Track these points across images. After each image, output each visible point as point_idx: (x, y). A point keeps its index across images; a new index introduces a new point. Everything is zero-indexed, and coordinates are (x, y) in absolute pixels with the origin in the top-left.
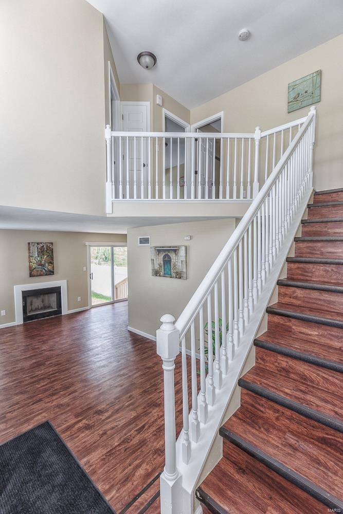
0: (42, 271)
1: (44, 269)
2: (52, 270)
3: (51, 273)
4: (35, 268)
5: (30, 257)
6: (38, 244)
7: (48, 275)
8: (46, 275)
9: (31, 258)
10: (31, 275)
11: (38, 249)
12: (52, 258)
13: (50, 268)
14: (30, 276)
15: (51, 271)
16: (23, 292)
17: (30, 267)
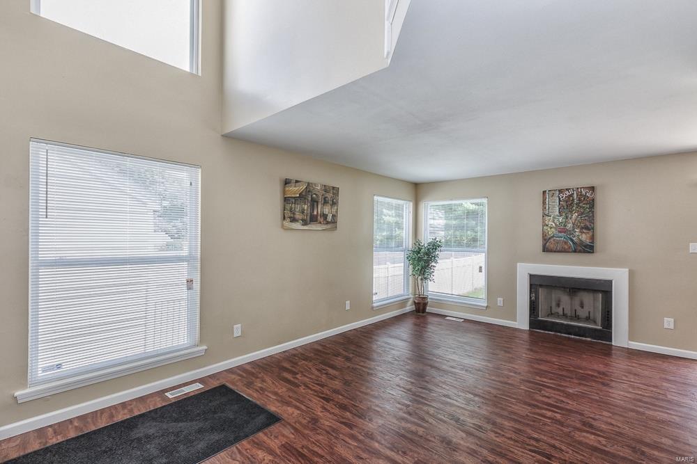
0: (566, 243)
1: (572, 240)
2: (588, 241)
3: (588, 249)
4: (553, 237)
5: (544, 215)
6: (561, 191)
7: (580, 252)
8: (575, 251)
9: (547, 218)
10: (546, 249)
11: (560, 201)
12: (592, 219)
13: (585, 238)
14: (544, 251)
15: (586, 246)
16: (532, 276)
17: (544, 235)
